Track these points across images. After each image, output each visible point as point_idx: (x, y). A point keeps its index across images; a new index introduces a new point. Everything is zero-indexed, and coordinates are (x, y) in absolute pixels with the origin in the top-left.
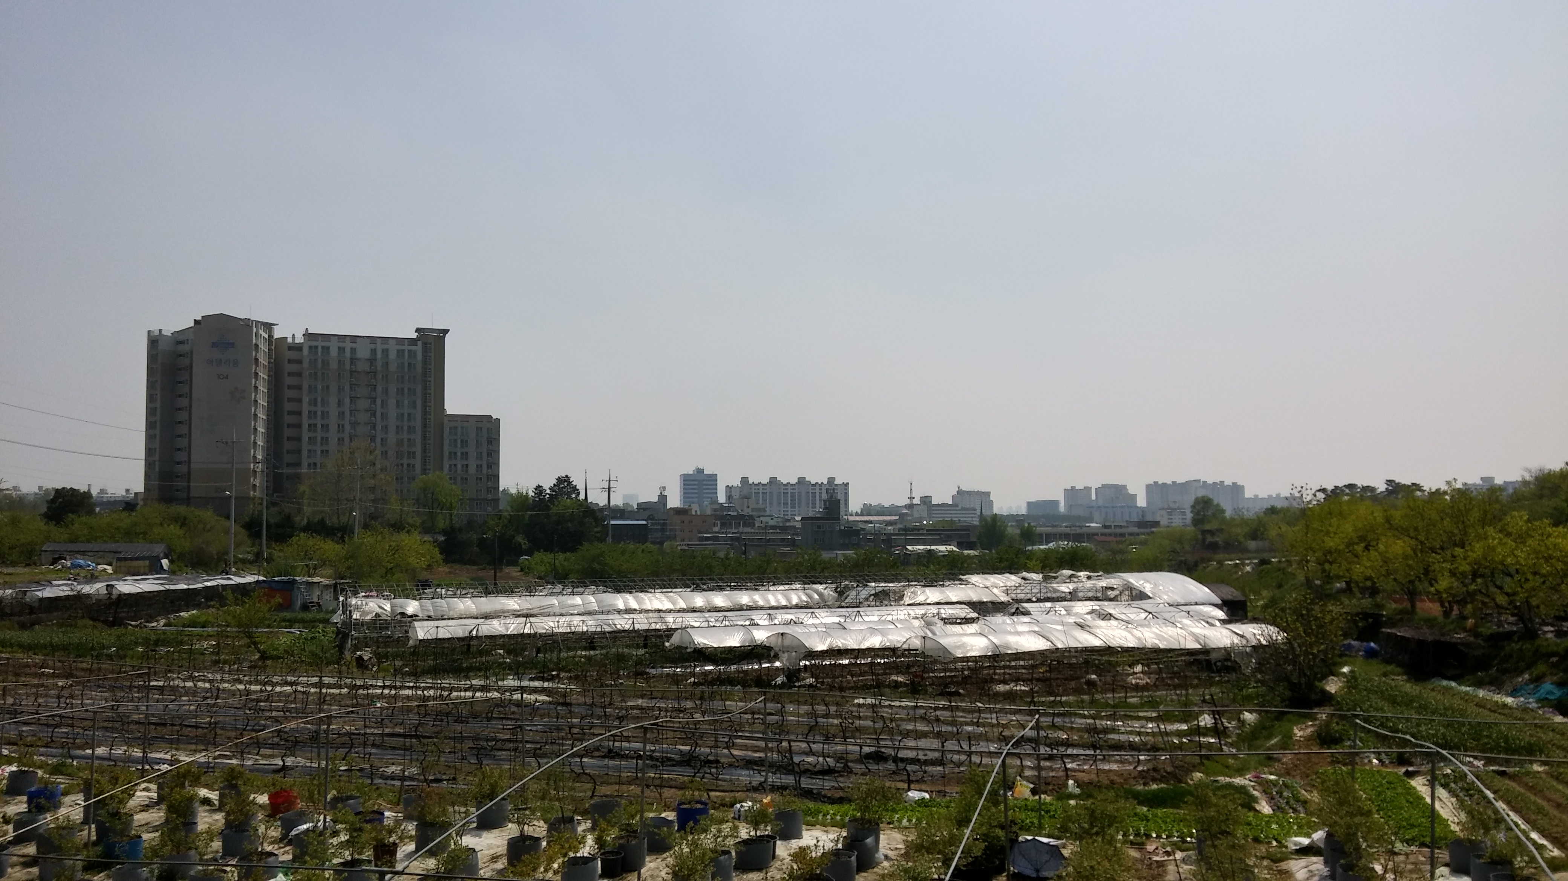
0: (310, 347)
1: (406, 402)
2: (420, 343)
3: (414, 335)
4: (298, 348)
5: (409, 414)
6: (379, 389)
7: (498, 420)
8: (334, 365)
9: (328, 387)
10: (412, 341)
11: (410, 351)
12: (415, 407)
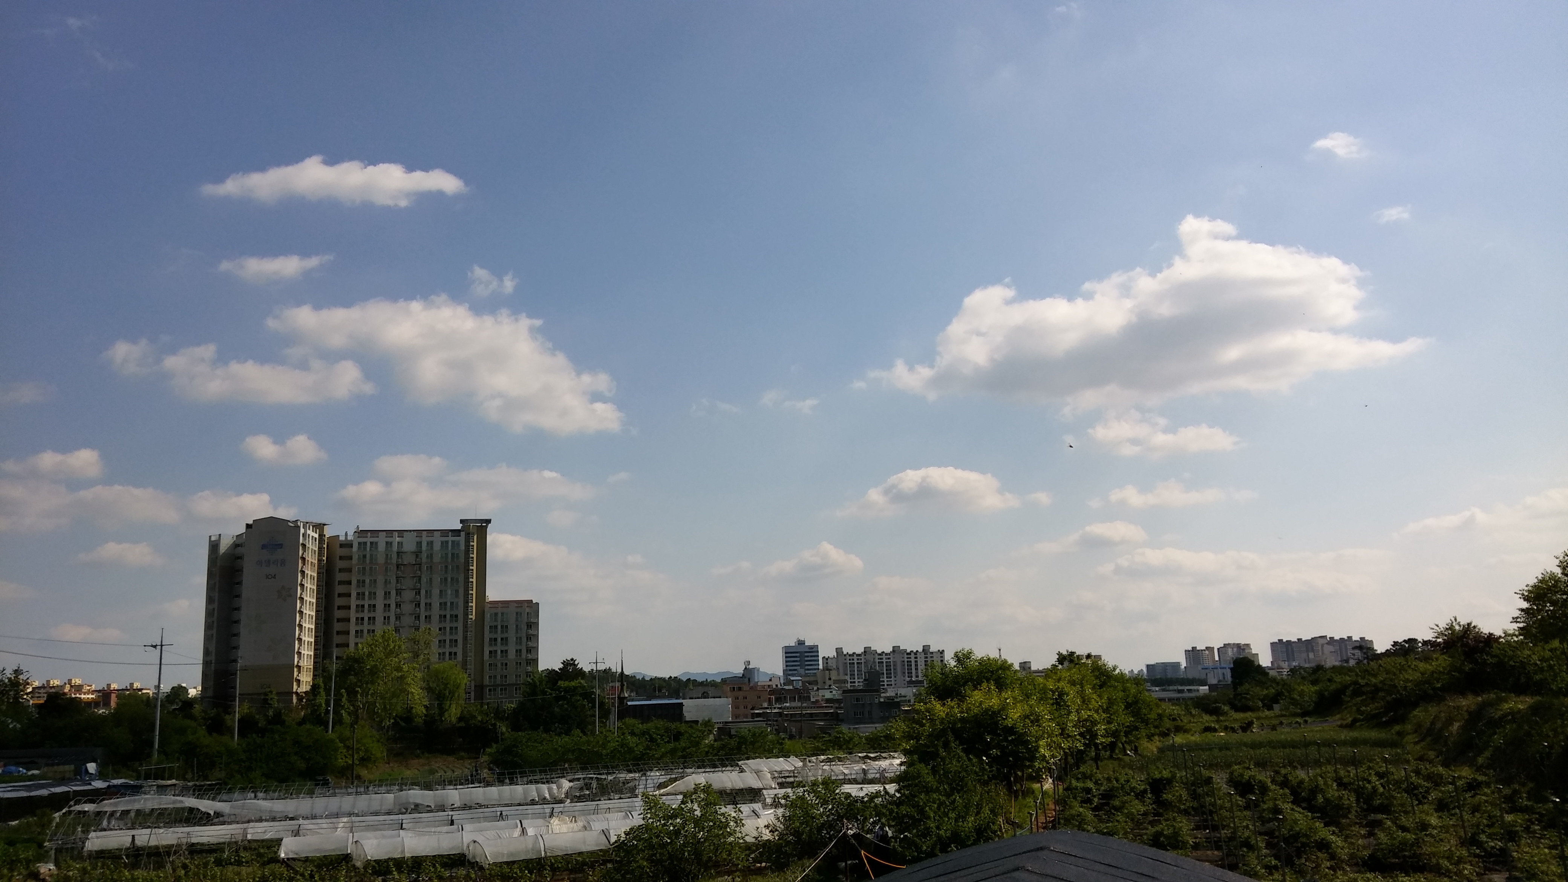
0: (359, 543)
1: (449, 592)
2: (463, 534)
3: (459, 526)
4: (348, 545)
5: (452, 603)
6: (424, 580)
7: (537, 604)
8: (381, 560)
9: (375, 581)
10: (456, 532)
11: (453, 542)
12: (457, 596)
